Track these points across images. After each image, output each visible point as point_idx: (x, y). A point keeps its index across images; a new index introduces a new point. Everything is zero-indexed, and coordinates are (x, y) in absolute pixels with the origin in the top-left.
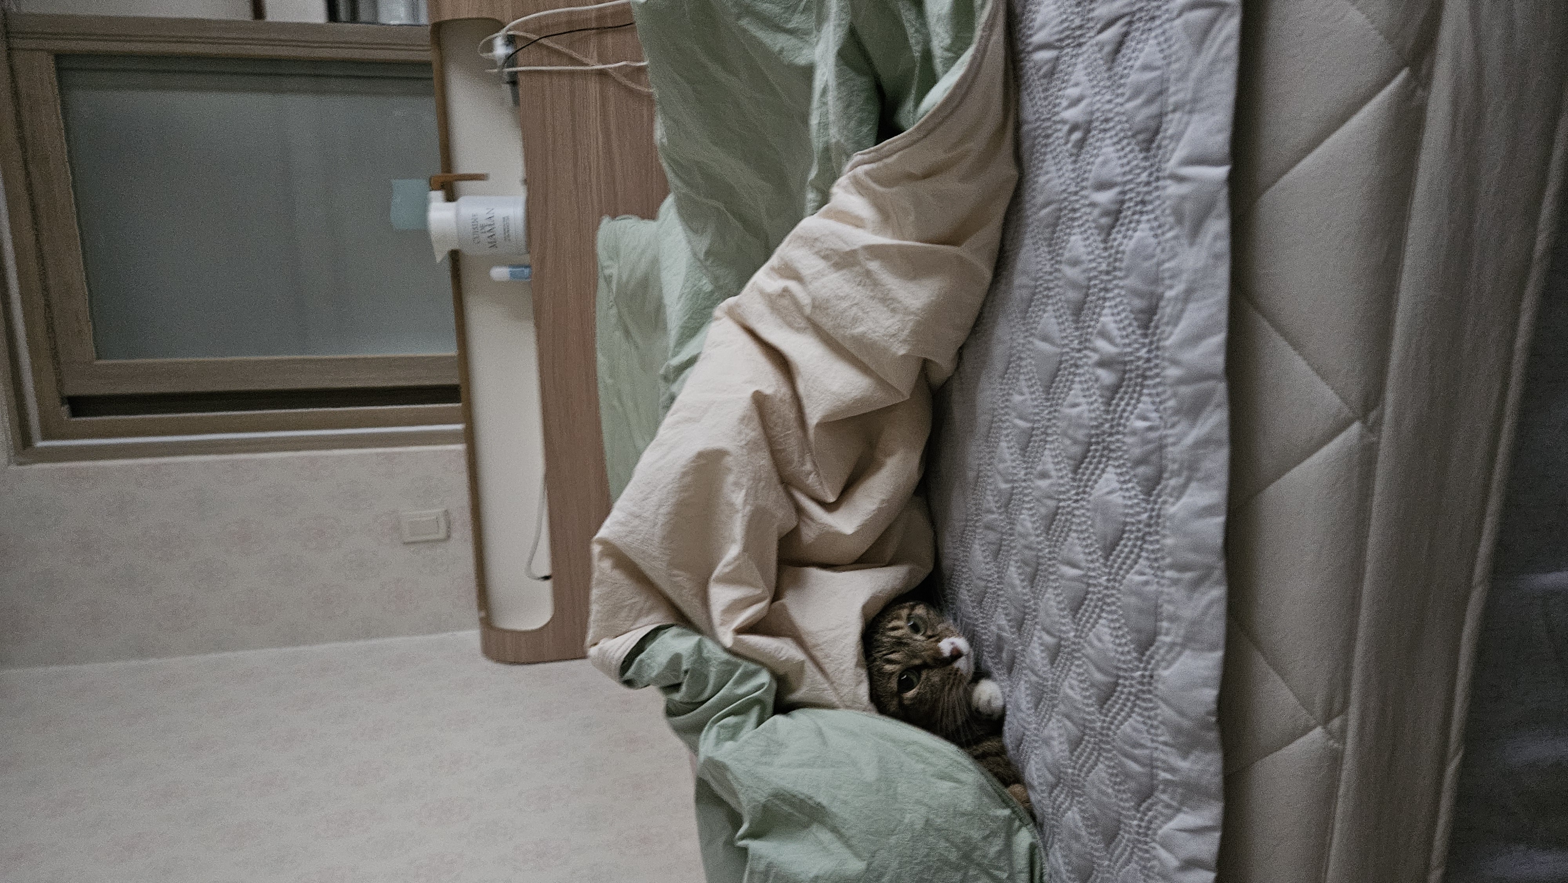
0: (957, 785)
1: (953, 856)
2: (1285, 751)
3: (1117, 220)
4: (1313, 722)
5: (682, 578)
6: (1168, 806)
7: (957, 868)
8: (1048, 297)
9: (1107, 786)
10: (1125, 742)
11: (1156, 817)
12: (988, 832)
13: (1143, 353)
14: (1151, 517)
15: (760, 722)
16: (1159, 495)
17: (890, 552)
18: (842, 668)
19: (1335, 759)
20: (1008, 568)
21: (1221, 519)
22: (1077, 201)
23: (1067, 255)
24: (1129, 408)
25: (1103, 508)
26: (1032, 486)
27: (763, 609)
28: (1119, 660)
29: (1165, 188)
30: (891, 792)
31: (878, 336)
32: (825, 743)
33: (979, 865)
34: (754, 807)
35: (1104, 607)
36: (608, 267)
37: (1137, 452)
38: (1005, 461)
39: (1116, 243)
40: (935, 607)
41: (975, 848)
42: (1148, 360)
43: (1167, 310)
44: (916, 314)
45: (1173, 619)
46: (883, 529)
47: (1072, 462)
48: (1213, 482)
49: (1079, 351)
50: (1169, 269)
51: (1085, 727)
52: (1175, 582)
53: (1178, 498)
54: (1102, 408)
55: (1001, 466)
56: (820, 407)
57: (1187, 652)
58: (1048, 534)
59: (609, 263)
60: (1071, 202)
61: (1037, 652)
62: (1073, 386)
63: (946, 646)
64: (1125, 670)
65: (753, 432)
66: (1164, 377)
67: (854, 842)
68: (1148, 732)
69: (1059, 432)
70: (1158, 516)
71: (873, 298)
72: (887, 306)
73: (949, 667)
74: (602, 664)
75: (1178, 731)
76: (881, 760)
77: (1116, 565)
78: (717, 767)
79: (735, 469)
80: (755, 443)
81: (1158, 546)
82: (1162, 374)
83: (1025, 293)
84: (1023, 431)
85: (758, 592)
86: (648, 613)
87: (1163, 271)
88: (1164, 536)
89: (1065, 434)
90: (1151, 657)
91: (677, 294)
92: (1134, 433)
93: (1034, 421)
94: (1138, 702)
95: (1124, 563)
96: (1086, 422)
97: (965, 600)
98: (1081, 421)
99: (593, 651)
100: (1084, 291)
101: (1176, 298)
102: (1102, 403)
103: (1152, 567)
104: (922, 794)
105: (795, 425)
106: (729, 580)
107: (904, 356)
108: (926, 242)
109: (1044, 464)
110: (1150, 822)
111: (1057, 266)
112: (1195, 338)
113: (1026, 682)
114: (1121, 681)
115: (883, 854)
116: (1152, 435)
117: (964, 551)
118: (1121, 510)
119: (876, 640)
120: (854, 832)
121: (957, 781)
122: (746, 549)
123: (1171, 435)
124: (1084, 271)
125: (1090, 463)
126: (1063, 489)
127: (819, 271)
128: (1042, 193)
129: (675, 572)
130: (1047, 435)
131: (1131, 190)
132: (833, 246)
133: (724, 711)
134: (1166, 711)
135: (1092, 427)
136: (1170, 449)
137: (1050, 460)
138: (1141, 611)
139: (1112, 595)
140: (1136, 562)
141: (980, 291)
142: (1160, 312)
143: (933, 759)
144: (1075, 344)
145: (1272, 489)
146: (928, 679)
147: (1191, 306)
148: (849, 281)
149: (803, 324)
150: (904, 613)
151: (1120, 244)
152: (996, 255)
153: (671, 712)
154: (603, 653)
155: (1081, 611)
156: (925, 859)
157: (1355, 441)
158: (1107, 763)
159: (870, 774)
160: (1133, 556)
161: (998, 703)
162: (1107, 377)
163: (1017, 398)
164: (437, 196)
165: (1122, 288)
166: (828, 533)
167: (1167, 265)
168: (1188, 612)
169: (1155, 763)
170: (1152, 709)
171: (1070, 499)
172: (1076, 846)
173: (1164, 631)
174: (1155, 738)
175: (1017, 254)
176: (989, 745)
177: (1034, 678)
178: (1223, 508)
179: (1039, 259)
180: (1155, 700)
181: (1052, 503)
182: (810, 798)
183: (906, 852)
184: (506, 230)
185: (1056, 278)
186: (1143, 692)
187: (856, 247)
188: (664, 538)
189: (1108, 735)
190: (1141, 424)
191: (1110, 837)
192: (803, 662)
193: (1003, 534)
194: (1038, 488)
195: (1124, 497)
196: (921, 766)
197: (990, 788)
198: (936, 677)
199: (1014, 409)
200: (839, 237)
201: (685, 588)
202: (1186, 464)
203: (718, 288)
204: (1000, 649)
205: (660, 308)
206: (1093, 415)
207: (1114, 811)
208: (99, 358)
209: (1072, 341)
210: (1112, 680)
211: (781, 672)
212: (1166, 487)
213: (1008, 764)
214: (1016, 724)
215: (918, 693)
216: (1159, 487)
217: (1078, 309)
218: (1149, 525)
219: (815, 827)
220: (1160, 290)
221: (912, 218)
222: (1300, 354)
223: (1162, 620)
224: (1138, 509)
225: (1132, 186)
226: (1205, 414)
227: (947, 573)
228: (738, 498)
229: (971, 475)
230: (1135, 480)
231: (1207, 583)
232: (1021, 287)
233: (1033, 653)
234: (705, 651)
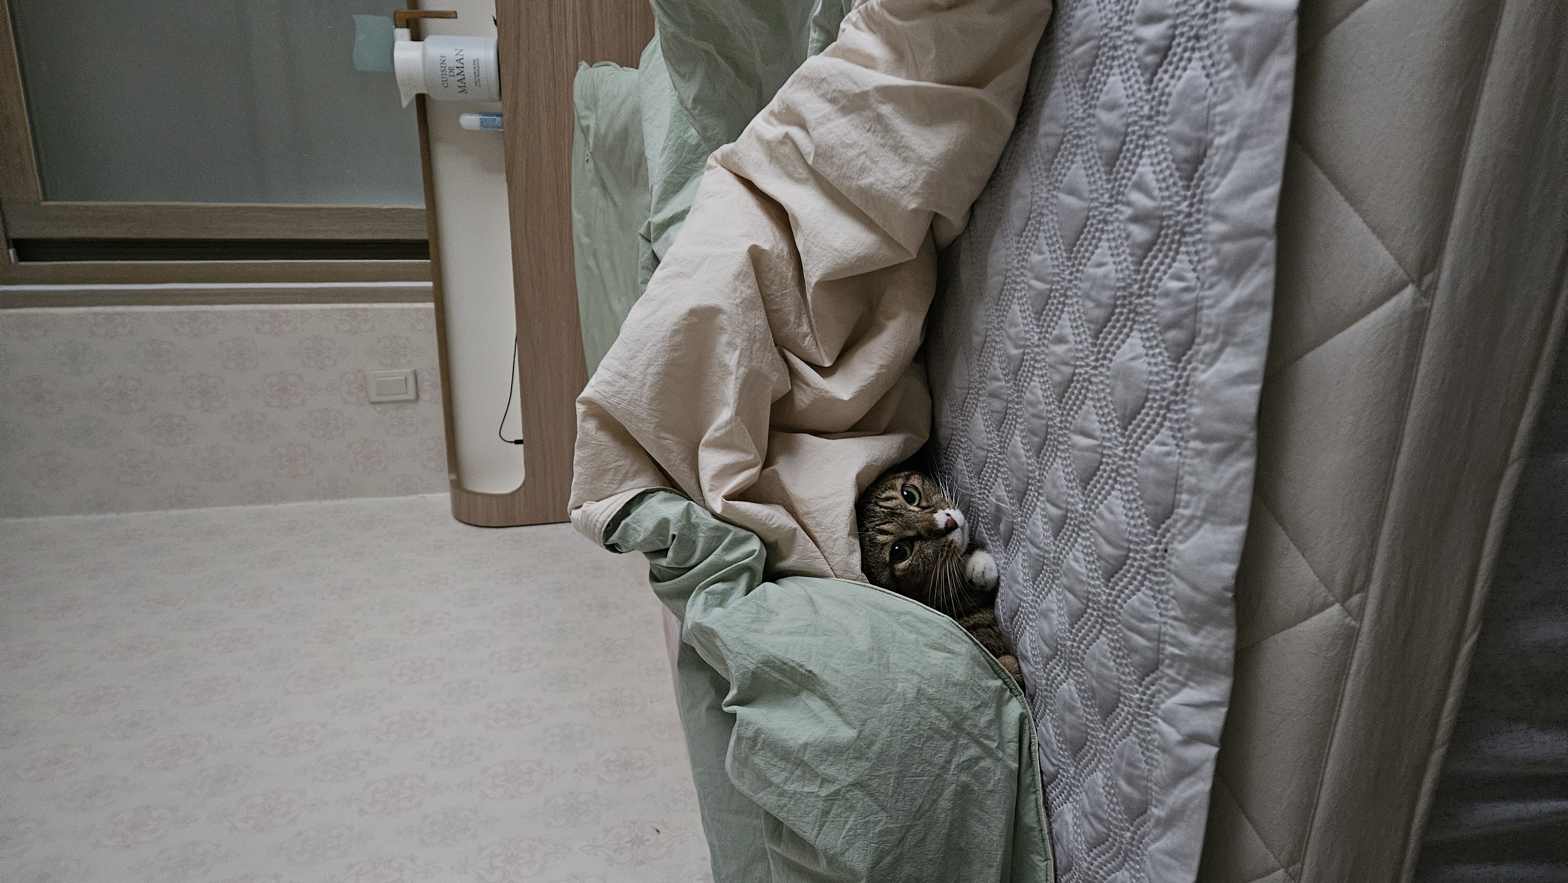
0: (950, 656)
1: (944, 725)
2: (1299, 627)
3: (1165, 57)
4: (1332, 599)
5: (670, 441)
6: (1173, 680)
7: (947, 737)
8: (1077, 146)
9: (1109, 659)
10: (1133, 616)
11: (1159, 692)
12: (978, 703)
13: (1184, 207)
14: (1177, 385)
15: (748, 590)
16: (1189, 362)
17: (885, 420)
18: (835, 536)
19: (1350, 637)
20: (1012, 437)
21: (1256, 388)
22: (1120, 37)
23: (1103, 98)
24: (1162, 268)
25: (1125, 375)
26: (1046, 351)
27: (753, 476)
28: (1130, 533)
29: (1223, 20)
30: (883, 661)
31: (888, 188)
32: (816, 612)
33: (969, 734)
34: (743, 674)
35: (1118, 478)
36: (585, 118)
37: (1168, 315)
38: (1016, 325)
39: (1161, 85)
40: (930, 478)
41: (965, 718)
42: (1189, 215)
43: (1215, 159)
44: (929, 165)
45: (1194, 491)
46: (879, 397)
47: (1092, 326)
48: (1252, 348)
49: (1110, 205)
50: (1221, 114)
51: (1088, 600)
52: (1199, 453)
53: (1211, 365)
54: (1132, 268)
55: (1012, 331)
56: (821, 265)
57: (1207, 526)
58: (1061, 402)
59: (587, 113)
60: (1111, 38)
61: (1040, 523)
62: (1100, 244)
63: (940, 518)
64: (1137, 544)
65: (749, 290)
66: (1206, 234)
67: (845, 710)
68: (1157, 606)
69: (1080, 294)
70: (1187, 384)
71: (883, 146)
72: (900, 155)
73: (943, 539)
74: (586, 528)
75: (1190, 605)
76: (873, 629)
77: (1135, 435)
78: (706, 633)
79: (729, 329)
80: (751, 301)
81: (1183, 416)
82: (1204, 230)
83: (1052, 142)
84: (1041, 293)
85: (750, 457)
86: (634, 477)
87: (1215, 115)
88: (1191, 405)
89: (1087, 296)
90: (1167, 530)
91: (660, 146)
92: (1167, 294)
93: (1052, 283)
94: (1148, 576)
95: (1144, 433)
96: (1112, 283)
97: (962, 470)
98: (1107, 282)
99: (575, 514)
100: (1122, 138)
101: (1227, 146)
102: (1132, 262)
103: (1174, 437)
104: (915, 664)
105: (792, 283)
106: (720, 444)
107: (914, 211)
108: (943, 83)
109: (1062, 327)
110: (1153, 696)
111: (1091, 111)
112: (1245, 191)
113: (1024, 554)
114: (1131, 555)
115: (873, 724)
116: (1188, 297)
117: (964, 420)
118: (1145, 377)
119: (869, 510)
120: (844, 700)
121: (950, 652)
122: (738, 413)
123: (1207, 297)
124: (1123, 116)
125: (1114, 327)
126: (1081, 355)
127: (824, 115)
128: (1078, 27)
129: (663, 435)
130: (1067, 297)
131: (1184, 23)
132: (841, 87)
133: (713, 577)
134: (1181, 587)
135: (1119, 289)
136: (1205, 312)
137: (1068, 323)
138: (1159, 483)
139: (1129, 466)
140: (1157, 432)
141: (1001, 139)
142: (1206, 161)
143: (926, 630)
144: (1106, 198)
145: (1309, 356)
146: (921, 550)
147: (1244, 154)
148: (857, 127)
149: (804, 174)
150: (899, 483)
151: (1167, 85)
152: (1021, 99)
153: (654, 578)
154: (587, 516)
155: (1092, 483)
156: (916, 728)
157: (1408, 306)
158: (1110, 636)
159: (863, 643)
160: (1154, 426)
161: (992, 575)
162: (1140, 233)
163: (1035, 258)
164: (402, 35)
165: (1165, 134)
166: (824, 399)
167: (1219, 109)
168: (1211, 485)
169: (1162, 638)
170: (1164, 583)
171: (1088, 365)
172: (1069, 717)
173: (1182, 504)
174: (1164, 612)
175: (1045, 98)
176: (981, 617)
177: (1034, 550)
178: (1260, 376)
179: (1070, 104)
180: (1167, 573)
181: (1068, 370)
182: (802, 666)
183: (897, 720)
184: (477, 74)
185: (1089, 124)
186: (1155, 566)
187: (868, 88)
188: (653, 399)
189: (1113, 609)
190: (1175, 285)
191: (1108, 710)
192: (795, 529)
193: (1008, 402)
194: (1054, 353)
195: (1149, 364)
196: (913, 637)
197: (982, 659)
198: (929, 550)
199: (1031, 270)
200: (849, 77)
201: (673, 452)
202: (1222, 328)
203: (705, 139)
204: (998, 520)
205: (641, 159)
206: (1121, 276)
207: (1114, 684)
208: (45, 199)
209: (1102, 195)
210: (1124, 553)
211: (771, 539)
212: (1197, 352)
213: (999, 635)
214: (1011, 596)
215: (910, 565)
216: (1190, 353)
217: (1112, 160)
218: (1175, 394)
219: (804, 695)
220: (1210, 135)
221: (932, 56)
222: (1356, 210)
223: (1180, 493)
224: (1164, 376)
225: (1185, 19)
226: (1248, 274)
227: (944, 443)
228: (732, 359)
229: (977, 340)
230: (1163, 346)
231: (1235, 455)
232: (1046, 135)
233: (1034, 524)
234: (694, 516)
